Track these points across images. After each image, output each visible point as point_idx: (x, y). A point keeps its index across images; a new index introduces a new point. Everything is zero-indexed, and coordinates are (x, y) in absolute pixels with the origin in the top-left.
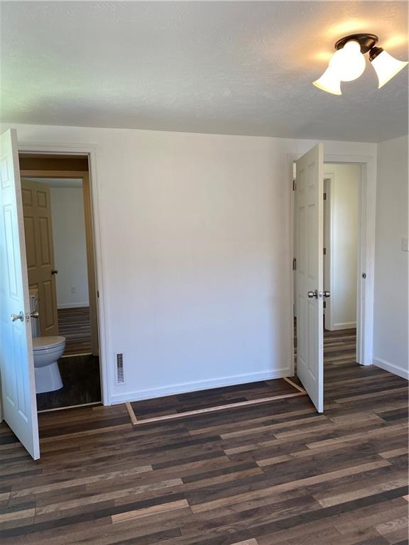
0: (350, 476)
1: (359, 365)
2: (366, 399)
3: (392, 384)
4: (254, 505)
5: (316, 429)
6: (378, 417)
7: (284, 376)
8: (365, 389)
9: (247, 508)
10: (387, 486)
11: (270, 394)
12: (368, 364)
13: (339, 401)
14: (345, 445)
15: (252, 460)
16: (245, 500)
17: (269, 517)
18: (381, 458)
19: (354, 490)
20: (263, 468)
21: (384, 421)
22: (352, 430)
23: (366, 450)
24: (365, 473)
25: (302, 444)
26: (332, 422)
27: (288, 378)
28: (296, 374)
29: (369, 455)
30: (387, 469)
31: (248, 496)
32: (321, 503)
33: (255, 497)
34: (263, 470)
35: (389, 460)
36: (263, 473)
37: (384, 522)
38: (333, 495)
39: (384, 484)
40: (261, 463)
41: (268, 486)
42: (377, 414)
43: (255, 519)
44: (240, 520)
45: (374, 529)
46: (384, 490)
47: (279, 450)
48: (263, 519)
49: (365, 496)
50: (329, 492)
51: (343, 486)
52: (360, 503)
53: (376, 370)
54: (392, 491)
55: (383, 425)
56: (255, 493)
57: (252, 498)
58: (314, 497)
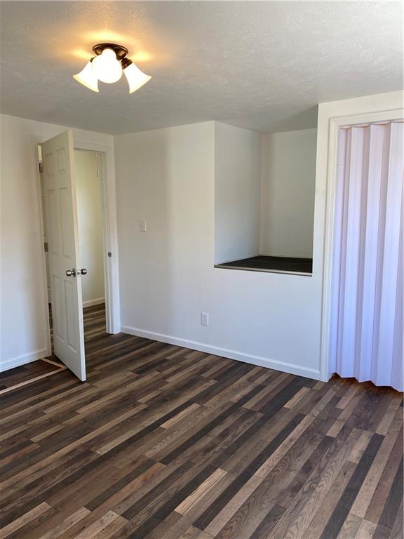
0: (118, 424)
1: (109, 335)
2: (120, 362)
3: (139, 345)
4: (37, 476)
5: (82, 396)
6: (132, 373)
7: (42, 357)
8: (118, 353)
9: (31, 480)
10: (148, 423)
11: (31, 376)
12: (117, 333)
13: (98, 368)
14: (110, 402)
15: (26, 440)
16: (27, 475)
17: (55, 480)
18: (140, 403)
19: (123, 434)
20: (39, 443)
21: (137, 375)
22: (113, 389)
23: (128, 401)
24: (129, 418)
25: (72, 412)
26: (95, 387)
27: (46, 358)
28: (53, 353)
29: (130, 404)
30: (146, 410)
31: (30, 471)
32: (98, 452)
33: (37, 469)
34: (39, 444)
35: (146, 403)
36: (39, 446)
37: (150, 449)
38: (107, 443)
39: (145, 422)
40: (35, 439)
41: (47, 456)
42: (131, 371)
43: (41, 486)
44: (25, 493)
45: (143, 456)
46: (146, 426)
47: (51, 423)
48: (49, 484)
49: (133, 435)
50: (103, 442)
51: (114, 434)
52: (130, 441)
53: (124, 336)
54: (152, 424)
55: (137, 378)
56: (36, 466)
57: (33, 471)
58: (92, 450)
